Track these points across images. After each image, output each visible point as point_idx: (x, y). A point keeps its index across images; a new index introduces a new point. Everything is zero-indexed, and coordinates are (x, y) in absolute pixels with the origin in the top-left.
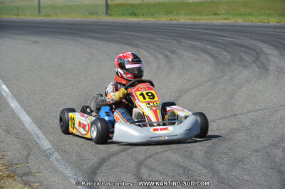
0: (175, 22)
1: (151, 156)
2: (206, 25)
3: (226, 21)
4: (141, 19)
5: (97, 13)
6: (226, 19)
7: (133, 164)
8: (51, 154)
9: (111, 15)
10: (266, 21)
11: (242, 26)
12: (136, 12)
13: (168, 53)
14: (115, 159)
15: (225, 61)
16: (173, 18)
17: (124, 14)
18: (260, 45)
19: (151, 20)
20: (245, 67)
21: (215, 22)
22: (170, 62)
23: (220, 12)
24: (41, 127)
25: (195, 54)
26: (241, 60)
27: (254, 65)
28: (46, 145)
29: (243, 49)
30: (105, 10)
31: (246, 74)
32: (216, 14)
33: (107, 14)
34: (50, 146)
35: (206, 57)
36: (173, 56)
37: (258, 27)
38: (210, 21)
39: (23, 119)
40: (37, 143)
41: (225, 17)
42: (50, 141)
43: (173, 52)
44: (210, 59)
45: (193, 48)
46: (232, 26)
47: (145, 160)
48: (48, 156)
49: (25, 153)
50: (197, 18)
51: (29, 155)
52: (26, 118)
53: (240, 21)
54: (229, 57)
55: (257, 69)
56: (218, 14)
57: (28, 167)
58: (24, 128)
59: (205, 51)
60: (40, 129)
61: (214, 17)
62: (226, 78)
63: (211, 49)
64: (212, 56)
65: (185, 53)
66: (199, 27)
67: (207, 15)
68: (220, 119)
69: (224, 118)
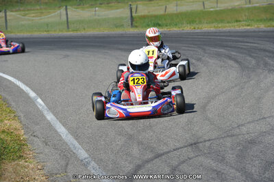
0: (199, 31)
1: (184, 162)
2: (229, 32)
3: (249, 28)
4: (166, 29)
5: (122, 26)
6: (248, 25)
7: (167, 170)
8: (88, 163)
9: (136, 27)
11: (264, 32)
12: (160, 23)
13: (194, 61)
14: (149, 165)
15: (250, 66)
16: (196, 27)
17: (148, 25)
19: (175, 29)
20: (270, 71)
21: (237, 28)
23: (241, 19)
24: (77, 137)
25: (220, 61)
26: (266, 64)
28: (83, 154)
29: (267, 54)
30: (130, 23)
31: (271, 78)
32: (237, 21)
33: (132, 26)
34: (86, 155)
35: (231, 62)
36: (199, 63)
38: (232, 28)
39: (59, 130)
40: (74, 153)
41: (247, 23)
42: (86, 151)
43: (199, 60)
44: (236, 65)
45: (218, 55)
46: (254, 32)
47: (179, 165)
48: (86, 165)
49: (63, 163)
50: (220, 25)
51: (67, 164)
52: (62, 130)
53: (262, 26)
54: (254, 62)
56: (240, 21)
57: (67, 176)
58: (61, 139)
59: (230, 58)
60: (76, 139)
61: (236, 24)
62: (252, 82)
63: (234, 55)
64: (236, 61)
65: (210, 61)
66: (222, 34)
67: (228, 22)
68: (248, 123)
69: (253, 122)
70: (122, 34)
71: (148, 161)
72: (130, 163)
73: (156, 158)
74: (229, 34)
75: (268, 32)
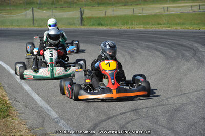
0: (132, 30)
1: (129, 122)
2: (155, 31)
3: (169, 29)
4: (108, 28)
5: (74, 24)
6: (169, 27)
8: (59, 121)
9: (84, 25)
10: (198, 28)
11: (181, 32)
12: (102, 22)
13: (131, 51)
14: (104, 124)
15: (172, 56)
16: (131, 26)
17: (93, 24)
18: (196, 45)
19: (115, 28)
20: (187, 60)
21: (161, 29)
22: (133, 58)
23: (161, 22)
24: (48, 102)
25: (150, 52)
26: (183, 55)
27: (193, 59)
28: (54, 115)
29: (184, 48)
30: (80, 22)
31: (188, 65)
32: (159, 24)
33: (82, 24)
34: (57, 116)
35: (158, 53)
36: (134, 53)
37: (193, 32)
38: (157, 29)
39: (34, 98)
40: (47, 114)
42: (56, 112)
43: (134, 50)
44: (161, 55)
45: (148, 48)
46: (174, 32)
47: (126, 124)
48: (57, 122)
49: (40, 120)
50: (148, 26)
51: (43, 122)
52: (37, 97)
53: (179, 28)
54: (174, 53)
55: (196, 62)
56: (161, 24)
57: (44, 130)
58: (37, 104)
59: (157, 50)
60: (48, 104)
61: (159, 26)
62: (174, 68)
63: (160, 48)
64: (162, 52)
65: (142, 51)
66: (150, 33)
67: (152, 24)
68: (174, 96)
69: (177, 96)
70: (76, 30)
71: (103, 121)
72: (89, 122)
73: (108, 119)
74: (155, 33)
75: (183, 32)
